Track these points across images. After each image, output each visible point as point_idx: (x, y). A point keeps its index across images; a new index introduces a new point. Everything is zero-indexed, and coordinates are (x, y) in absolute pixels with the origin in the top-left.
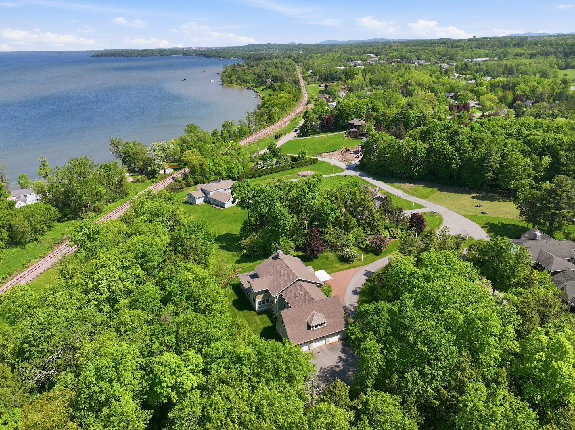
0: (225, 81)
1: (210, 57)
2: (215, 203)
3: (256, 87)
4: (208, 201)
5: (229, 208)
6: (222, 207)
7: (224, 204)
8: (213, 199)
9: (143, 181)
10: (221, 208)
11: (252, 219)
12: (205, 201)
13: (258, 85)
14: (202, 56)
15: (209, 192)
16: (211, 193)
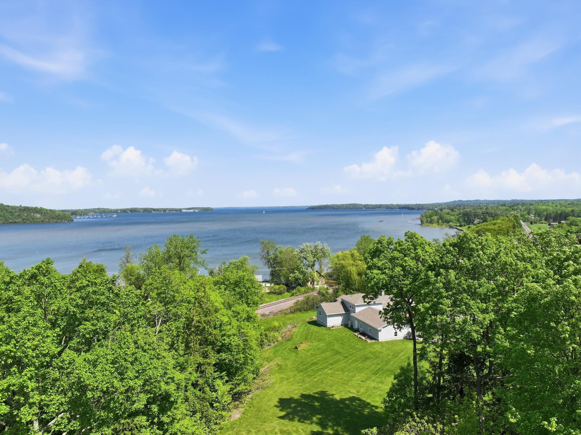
0: (425, 221)
1: (413, 209)
2: (361, 329)
3: (460, 226)
4: (349, 326)
5: (387, 342)
6: (371, 338)
7: (377, 331)
8: (359, 321)
9: (280, 293)
10: (369, 341)
11: (425, 365)
12: (345, 325)
13: (463, 224)
14: (405, 209)
15: (354, 307)
16: (358, 310)
